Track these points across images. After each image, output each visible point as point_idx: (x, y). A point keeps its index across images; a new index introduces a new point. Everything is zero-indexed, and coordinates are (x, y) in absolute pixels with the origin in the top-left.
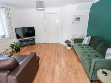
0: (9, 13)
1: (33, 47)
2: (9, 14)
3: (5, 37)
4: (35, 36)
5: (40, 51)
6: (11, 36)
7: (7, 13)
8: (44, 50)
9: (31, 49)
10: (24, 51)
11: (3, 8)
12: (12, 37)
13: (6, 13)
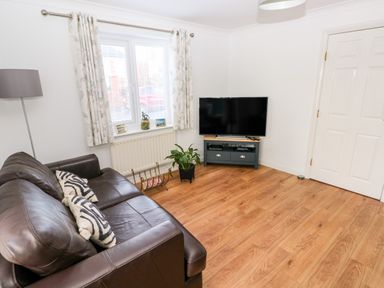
0: (189, 48)
1: (241, 180)
2: (186, 52)
3: (164, 124)
4: (263, 134)
5: (258, 210)
6: (179, 122)
7: (182, 50)
8: (276, 214)
9: (231, 186)
10: (205, 185)
11: (173, 32)
12: (182, 127)
13: (178, 51)
